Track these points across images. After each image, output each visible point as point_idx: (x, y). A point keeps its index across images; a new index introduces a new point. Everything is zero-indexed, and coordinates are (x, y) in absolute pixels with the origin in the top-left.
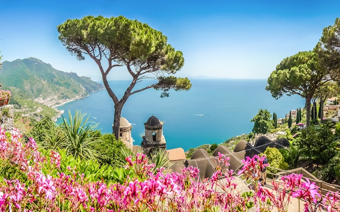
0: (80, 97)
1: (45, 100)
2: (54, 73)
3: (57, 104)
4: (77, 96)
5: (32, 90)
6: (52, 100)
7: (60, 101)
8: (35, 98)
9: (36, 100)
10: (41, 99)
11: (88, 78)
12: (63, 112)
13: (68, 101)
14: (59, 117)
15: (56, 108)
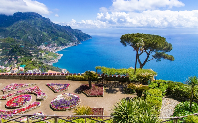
0: (74, 45)
1: (47, 47)
2: (53, 26)
3: (57, 49)
4: (72, 44)
5: (35, 40)
6: (53, 47)
7: (59, 47)
8: (38, 46)
9: (40, 47)
10: (44, 46)
11: (79, 30)
12: (62, 55)
13: (65, 47)
14: (59, 59)
15: (56, 52)
